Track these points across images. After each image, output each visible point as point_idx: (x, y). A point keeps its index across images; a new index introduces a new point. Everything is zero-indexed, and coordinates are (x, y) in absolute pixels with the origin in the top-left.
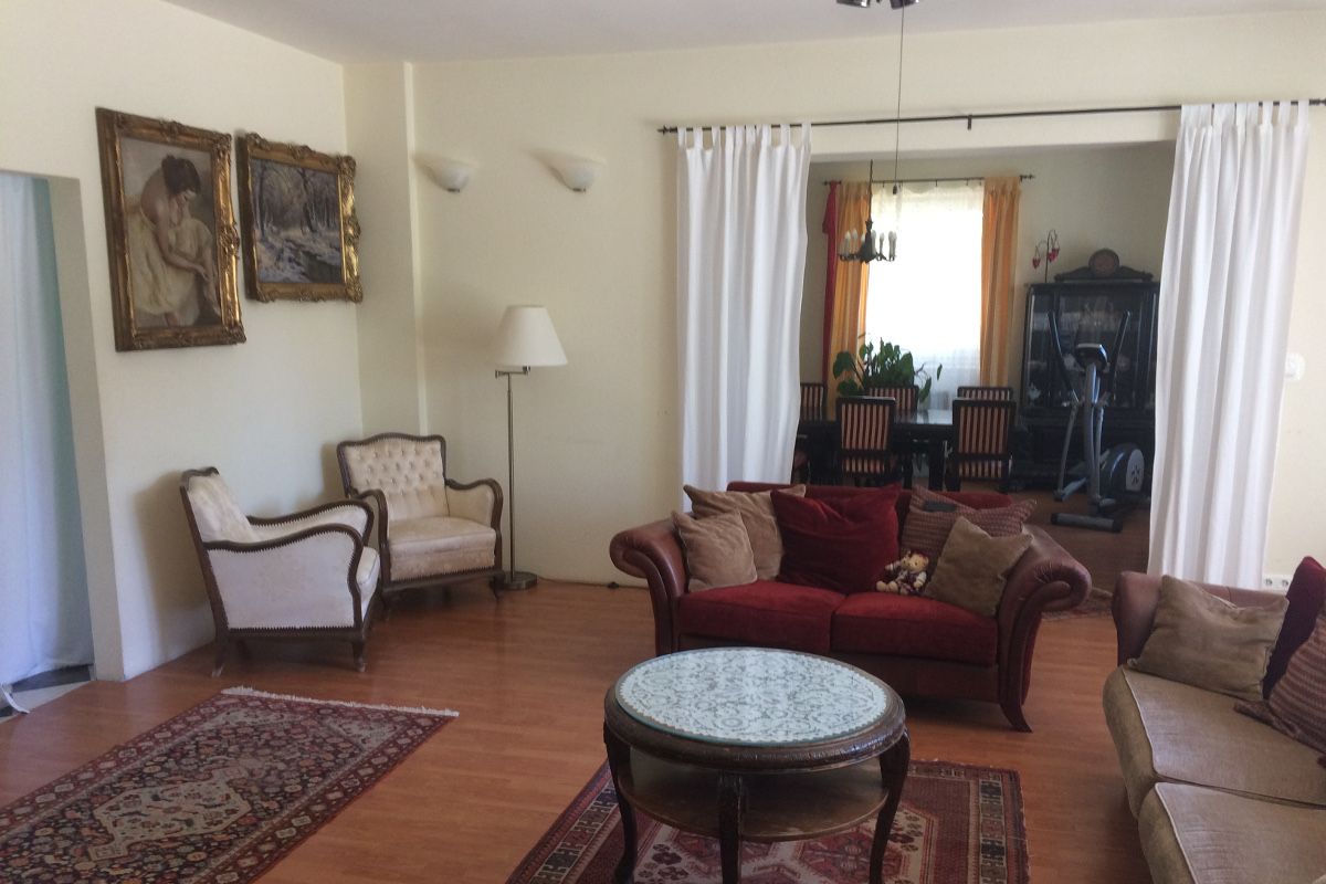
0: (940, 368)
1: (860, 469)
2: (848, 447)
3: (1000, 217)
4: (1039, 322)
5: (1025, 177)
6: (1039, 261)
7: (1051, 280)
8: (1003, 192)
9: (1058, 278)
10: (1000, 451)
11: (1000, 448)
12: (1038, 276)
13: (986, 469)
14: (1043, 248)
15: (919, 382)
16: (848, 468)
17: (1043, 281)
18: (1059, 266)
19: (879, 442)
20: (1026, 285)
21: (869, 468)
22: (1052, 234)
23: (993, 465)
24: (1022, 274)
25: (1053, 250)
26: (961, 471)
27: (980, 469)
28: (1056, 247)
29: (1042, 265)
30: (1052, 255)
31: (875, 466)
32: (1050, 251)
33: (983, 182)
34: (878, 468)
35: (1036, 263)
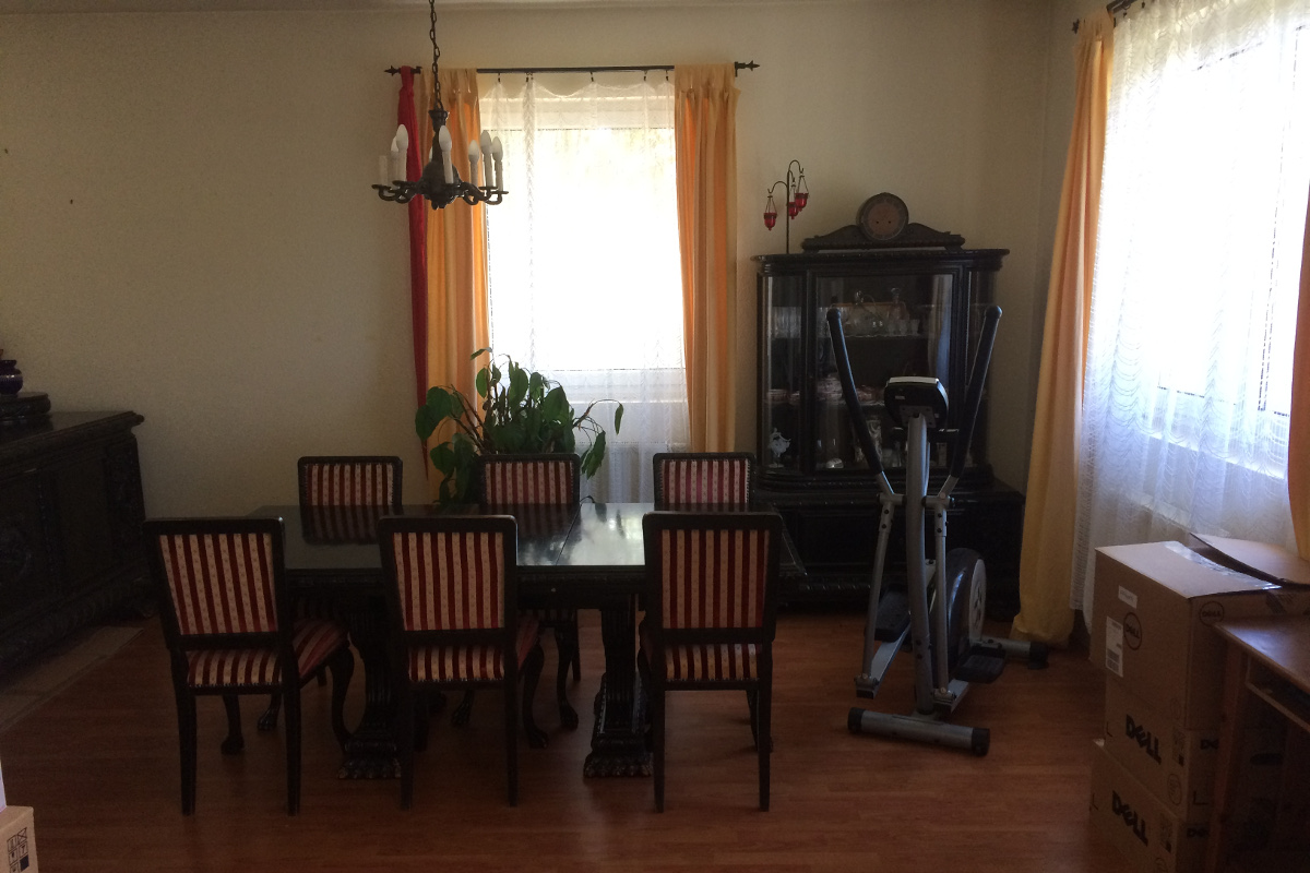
0: (620, 411)
1: (449, 673)
2: (417, 625)
3: (705, 135)
4: (784, 323)
5: (743, 66)
6: (775, 216)
7: (796, 249)
8: (708, 94)
9: (809, 245)
10: (752, 622)
11: (752, 615)
12: (774, 241)
13: (725, 664)
14: (780, 193)
15: (583, 439)
16: (422, 674)
17: (784, 252)
18: (808, 224)
19: (486, 612)
20: (756, 259)
21: (469, 670)
22: (795, 168)
23: (738, 651)
24: (749, 239)
25: (798, 196)
26: (671, 668)
27: (711, 661)
28: (802, 190)
29: (781, 221)
30: (797, 204)
31: (483, 665)
32: (792, 199)
33: (671, 73)
34: (490, 667)
35: (770, 220)
